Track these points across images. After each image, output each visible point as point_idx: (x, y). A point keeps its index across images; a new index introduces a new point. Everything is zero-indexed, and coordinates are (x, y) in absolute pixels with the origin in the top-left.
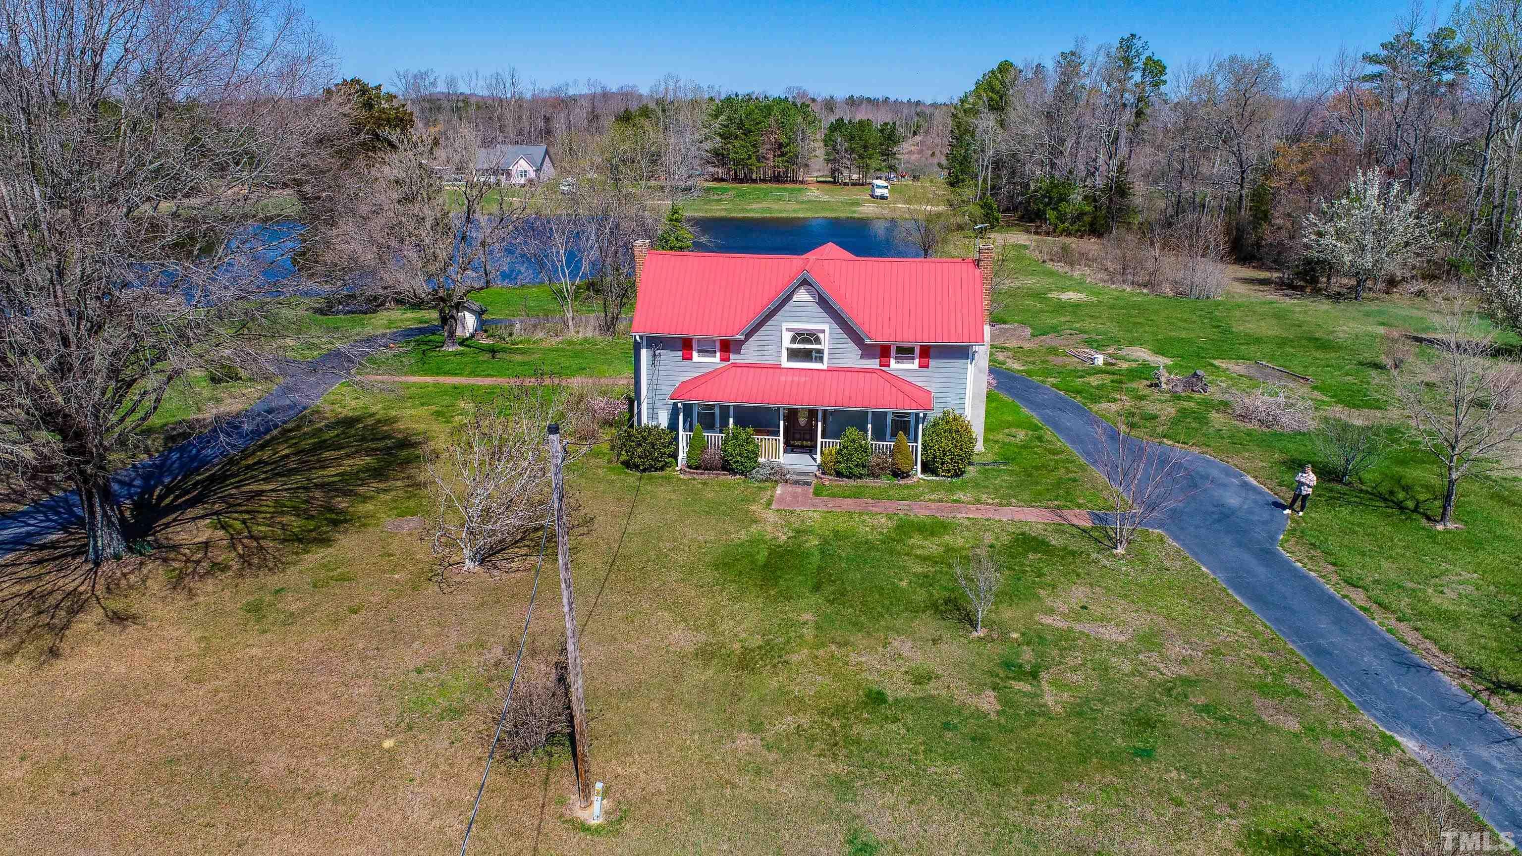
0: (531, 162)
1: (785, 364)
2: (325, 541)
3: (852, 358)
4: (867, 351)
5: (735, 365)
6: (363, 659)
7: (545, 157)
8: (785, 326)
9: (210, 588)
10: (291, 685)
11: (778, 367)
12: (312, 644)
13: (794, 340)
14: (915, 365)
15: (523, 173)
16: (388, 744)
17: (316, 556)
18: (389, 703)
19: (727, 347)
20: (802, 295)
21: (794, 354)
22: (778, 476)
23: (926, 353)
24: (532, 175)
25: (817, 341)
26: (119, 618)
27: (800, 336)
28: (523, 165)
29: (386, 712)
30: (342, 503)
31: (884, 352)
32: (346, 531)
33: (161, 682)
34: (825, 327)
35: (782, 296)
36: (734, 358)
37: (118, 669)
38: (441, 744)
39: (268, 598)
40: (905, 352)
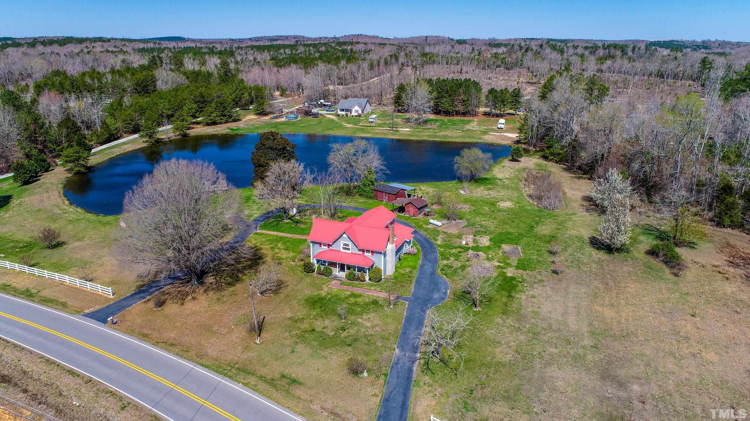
0: (360, 106)
1: (342, 250)
2: (234, 285)
3: (357, 252)
4: (360, 250)
5: (331, 250)
6: (234, 312)
7: (366, 103)
8: (341, 242)
9: (211, 294)
10: (221, 315)
11: (340, 251)
12: (226, 308)
13: (344, 245)
14: (370, 254)
15: (357, 111)
16: (233, 327)
17: (231, 289)
18: (235, 320)
19: (329, 245)
20: (345, 235)
21: (344, 248)
22: (336, 278)
23: (373, 252)
24: (360, 112)
25: (349, 246)
26: (194, 298)
27: (345, 245)
28: (357, 108)
29: (234, 322)
30: (240, 275)
31: (363, 251)
32: (239, 283)
33: (201, 312)
34: (350, 243)
35: (339, 235)
36: (331, 248)
37: (194, 308)
38: (240, 328)
39: (221, 297)
40: (368, 251)
